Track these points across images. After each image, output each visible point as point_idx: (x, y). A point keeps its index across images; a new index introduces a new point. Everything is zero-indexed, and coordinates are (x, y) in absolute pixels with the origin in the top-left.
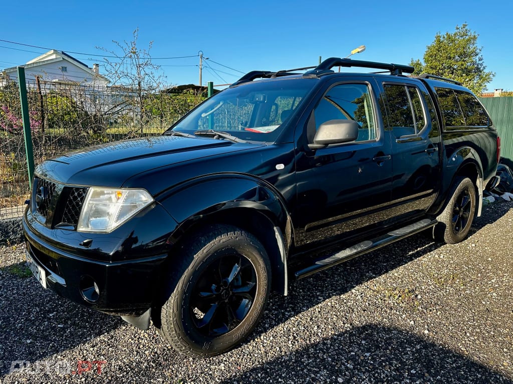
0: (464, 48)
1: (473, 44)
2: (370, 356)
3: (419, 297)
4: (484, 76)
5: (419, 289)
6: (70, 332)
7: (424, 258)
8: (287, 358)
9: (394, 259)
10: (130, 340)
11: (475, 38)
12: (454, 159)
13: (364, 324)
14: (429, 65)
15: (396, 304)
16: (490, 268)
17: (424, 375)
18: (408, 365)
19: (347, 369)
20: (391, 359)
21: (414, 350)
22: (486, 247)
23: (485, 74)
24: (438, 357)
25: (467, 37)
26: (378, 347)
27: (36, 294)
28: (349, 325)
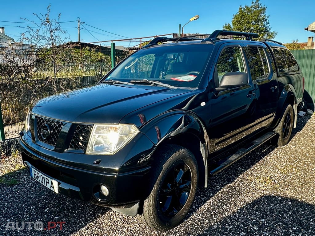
0: (258, 16)
1: (264, 13)
2: (265, 221)
3: (276, 182)
4: (270, 34)
5: (274, 177)
6: (65, 221)
7: (268, 156)
8: (216, 227)
9: (250, 158)
10: (109, 223)
11: (264, 9)
12: (284, 93)
13: (252, 201)
14: (236, 27)
15: (265, 187)
16: (310, 160)
17: (301, 230)
18: (290, 225)
19: (255, 230)
20: (278, 222)
21: (289, 215)
22: (302, 147)
23: (271, 33)
24: (304, 219)
25: (259, 9)
26: (267, 215)
27: (27, 196)
28: (244, 203)
